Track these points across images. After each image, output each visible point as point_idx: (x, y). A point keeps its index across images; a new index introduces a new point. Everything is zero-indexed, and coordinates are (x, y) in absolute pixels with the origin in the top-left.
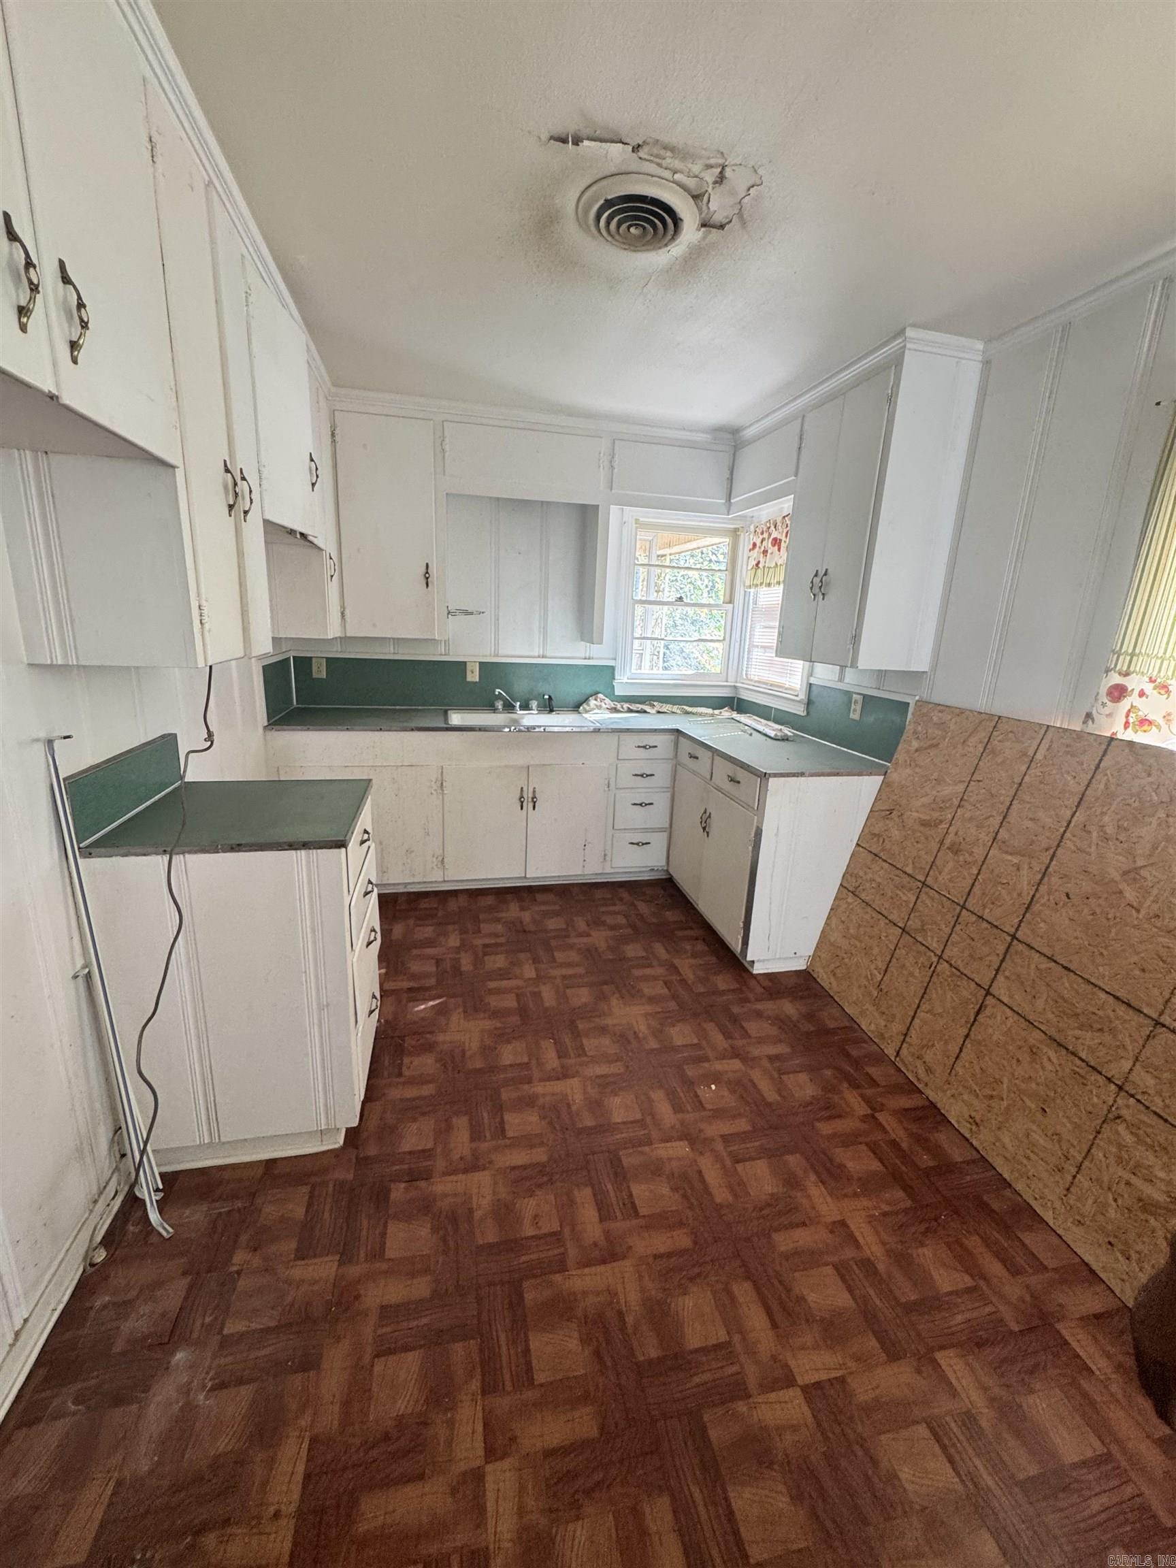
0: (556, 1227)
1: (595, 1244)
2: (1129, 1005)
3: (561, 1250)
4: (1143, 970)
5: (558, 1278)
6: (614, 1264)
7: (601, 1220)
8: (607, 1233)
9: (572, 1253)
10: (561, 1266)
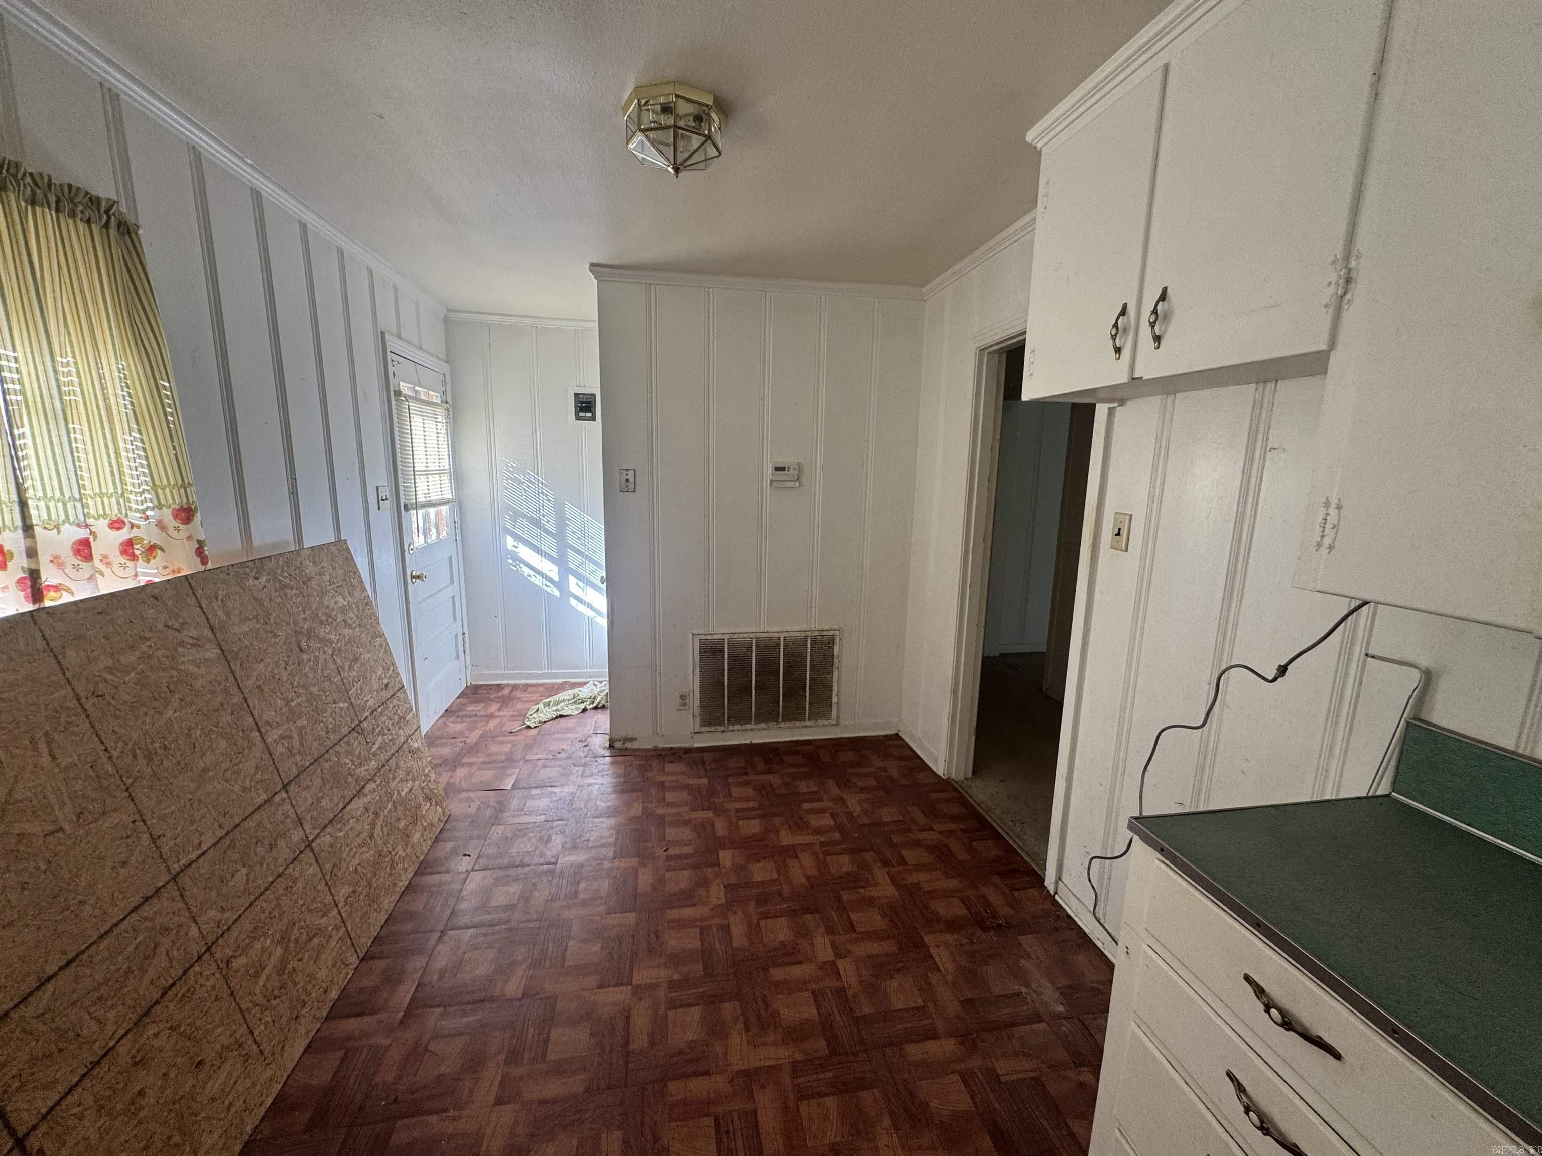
0: (803, 1106)
1: (763, 1087)
2: (147, 899)
3: (796, 1082)
4: (124, 864)
5: (798, 1057)
6: (746, 1067)
7: (755, 1112)
8: (751, 1097)
9: (786, 1080)
10: (796, 1068)
